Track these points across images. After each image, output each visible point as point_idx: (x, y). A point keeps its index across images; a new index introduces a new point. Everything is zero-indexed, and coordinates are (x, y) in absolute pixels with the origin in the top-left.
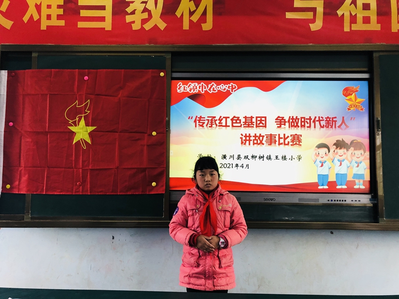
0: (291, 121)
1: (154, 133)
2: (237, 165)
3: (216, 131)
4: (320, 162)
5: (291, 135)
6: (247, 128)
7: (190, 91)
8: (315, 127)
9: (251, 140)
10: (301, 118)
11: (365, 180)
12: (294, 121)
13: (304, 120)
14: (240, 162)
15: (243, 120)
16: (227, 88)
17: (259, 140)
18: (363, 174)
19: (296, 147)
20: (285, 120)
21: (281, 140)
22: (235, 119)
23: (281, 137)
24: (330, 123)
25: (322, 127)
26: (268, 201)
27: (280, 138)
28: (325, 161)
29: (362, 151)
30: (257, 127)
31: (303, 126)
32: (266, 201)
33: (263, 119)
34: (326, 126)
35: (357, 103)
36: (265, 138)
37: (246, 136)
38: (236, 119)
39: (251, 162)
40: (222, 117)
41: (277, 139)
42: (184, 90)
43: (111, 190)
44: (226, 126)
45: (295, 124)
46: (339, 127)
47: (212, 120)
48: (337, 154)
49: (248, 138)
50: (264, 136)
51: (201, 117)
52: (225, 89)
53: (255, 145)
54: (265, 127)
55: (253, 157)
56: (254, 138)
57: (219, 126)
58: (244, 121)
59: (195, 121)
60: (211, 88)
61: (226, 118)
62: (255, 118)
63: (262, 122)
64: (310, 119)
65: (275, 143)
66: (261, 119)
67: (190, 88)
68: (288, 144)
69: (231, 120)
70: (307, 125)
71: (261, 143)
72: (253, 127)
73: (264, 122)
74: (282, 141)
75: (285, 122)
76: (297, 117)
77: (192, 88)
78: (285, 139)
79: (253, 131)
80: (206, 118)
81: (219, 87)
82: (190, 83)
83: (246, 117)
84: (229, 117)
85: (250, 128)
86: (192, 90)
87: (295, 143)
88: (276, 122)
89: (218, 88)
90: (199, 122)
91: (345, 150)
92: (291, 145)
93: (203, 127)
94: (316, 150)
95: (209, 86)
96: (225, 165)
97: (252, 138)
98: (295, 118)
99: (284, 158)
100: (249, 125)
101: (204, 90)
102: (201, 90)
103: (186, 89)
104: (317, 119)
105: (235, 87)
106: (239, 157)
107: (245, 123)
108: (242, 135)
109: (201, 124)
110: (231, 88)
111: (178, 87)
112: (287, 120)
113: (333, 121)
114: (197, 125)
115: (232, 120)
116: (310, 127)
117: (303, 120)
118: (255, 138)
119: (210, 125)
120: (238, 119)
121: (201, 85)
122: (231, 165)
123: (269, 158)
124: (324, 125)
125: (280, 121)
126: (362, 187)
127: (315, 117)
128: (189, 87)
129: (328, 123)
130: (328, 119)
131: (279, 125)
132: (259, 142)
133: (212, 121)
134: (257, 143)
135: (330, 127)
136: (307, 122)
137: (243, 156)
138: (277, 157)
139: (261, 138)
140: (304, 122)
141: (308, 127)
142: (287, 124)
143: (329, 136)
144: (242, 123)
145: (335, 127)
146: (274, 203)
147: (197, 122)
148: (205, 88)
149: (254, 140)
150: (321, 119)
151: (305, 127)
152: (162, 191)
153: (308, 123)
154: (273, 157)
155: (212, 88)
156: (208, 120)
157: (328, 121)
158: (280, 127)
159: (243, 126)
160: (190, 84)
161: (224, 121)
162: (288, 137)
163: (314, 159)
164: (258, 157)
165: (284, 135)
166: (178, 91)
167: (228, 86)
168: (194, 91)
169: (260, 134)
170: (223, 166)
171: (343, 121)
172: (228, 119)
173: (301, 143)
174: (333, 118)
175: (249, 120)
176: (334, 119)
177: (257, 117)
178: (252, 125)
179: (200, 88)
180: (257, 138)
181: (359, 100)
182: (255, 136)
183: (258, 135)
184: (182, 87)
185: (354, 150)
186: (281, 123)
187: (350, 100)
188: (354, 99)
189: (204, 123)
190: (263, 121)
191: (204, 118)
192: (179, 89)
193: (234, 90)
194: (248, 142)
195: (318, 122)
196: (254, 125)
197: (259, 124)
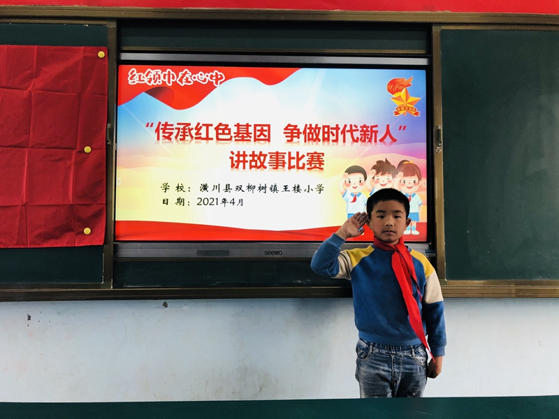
0: (308, 131)
1: (88, 149)
2: (224, 201)
3: (191, 146)
4: (352, 194)
5: (308, 154)
6: (240, 142)
7: (150, 82)
8: (344, 141)
9: (247, 161)
10: (324, 127)
11: (420, 221)
12: (312, 131)
13: (328, 130)
14: (229, 196)
15: (234, 130)
16: (208, 78)
17: (258, 161)
18: (417, 213)
19: (315, 172)
20: (298, 130)
21: (292, 161)
22: (221, 127)
23: (292, 156)
24: (367, 134)
25: (355, 141)
26: (271, 256)
27: (290, 158)
28: (360, 194)
29: (415, 178)
30: (255, 140)
31: (326, 139)
32: (268, 256)
33: (266, 128)
34: (361, 140)
35: (409, 103)
36: (268, 158)
37: (238, 155)
38: (223, 127)
39: (246, 195)
40: (201, 125)
41: (286, 160)
42: (140, 80)
43: (15, 242)
44: (207, 138)
45: (315, 137)
46: (382, 140)
47: (184, 129)
48: (377, 182)
49: (241, 158)
50: (266, 155)
51: (166, 124)
52: (205, 79)
53: (253, 169)
54: (269, 140)
55: (249, 187)
56: (251, 158)
57: (196, 138)
58: (236, 131)
59: (157, 131)
60: (182, 77)
61: (207, 126)
62: (253, 126)
63: (263, 133)
64: (337, 128)
65: (284, 166)
66: (262, 128)
67: (149, 77)
68: (303, 168)
69: (215, 129)
70: (332, 138)
71: (262, 166)
72: (250, 140)
73: (266, 133)
74: (294, 162)
75: (299, 133)
76: (317, 125)
77: (152, 77)
78: (299, 159)
79: (250, 147)
80: (176, 126)
81: (196, 76)
82: (149, 70)
83: (238, 125)
84: (211, 125)
85: (245, 142)
86: (153, 81)
87: (313, 165)
88: (285, 133)
89: (195, 78)
90: (164, 132)
91: (390, 177)
92: (308, 169)
93: (170, 139)
94: (345, 176)
95: (180, 75)
96: (206, 201)
97: (248, 159)
98: (313, 126)
99: (297, 189)
100: (243, 137)
101: (171, 80)
102: (166, 80)
103: (142, 79)
104: (348, 128)
105: (222, 78)
106: (228, 188)
107: (238, 133)
108: (232, 153)
109: (167, 135)
110: (214, 78)
111: (130, 76)
112: (301, 131)
113: (372, 131)
114: (161, 137)
115: (217, 129)
116: (336, 141)
117: (326, 130)
118: (254, 158)
119: (182, 137)
120: (226, 128)
121: (167, 73)
122: (215, 200)
123: (274, 189)
124: (358, 138)
125: (292, 132)
126: (416, 233)
127: (346, 126)
128: (147, 76)
129: (365, 135)
130: (365, 129)
131: (289, 139)
132: (259, 164)
133: (185, 131)
134: (256, 166)
135: (367, 140)
136: (332, 133)
137: (233, 187)
138: (286, 187)
139: (262, 158)
140: (328, 133)
141: (333, 141)
142: (302, 136)
143: (365, 155)
144: (233, 135)
145: (376, 141)
146: (281, 258)
147: (161, 131)
148: (173, 78)
149: (251, 161)
150: (354, 128)
151: (329, 140)
152: (98, 241)
153: (333, 135)
154: (280, 188)
155: (185, 78)
156: (179, 129)
157: (365, 132)
158: (291, 140)
159: (233, 139)
160: (149, 72)
161: (203, 131)
162: (303, 156)
163: (342, 190)
164: (257, 188)
165: (298, 153)
166: (130, 82)
167: (209, 75)
168: (155, 82)
169: (261, 152)
170: (202, 202)
171: (388, 132)
172: (210, 127)
173: (322, 166)
174: (372, 127)
175: (243, 130)
176: (374, 129)
177: (255, 126)
178: (249, 138)
179: (164, 78)
180: (256, 158)
181: (412, 99)
182: (253, 155)
183: (257, 153)
184: (135, 77)
185: (404, 176)
186: (292, 135)
187: (399, 99)
188: (404, 97)
189: (171, 133)
190: (266, 131)
191: (172, 125)
192: (131, 79)
193: (219, 82)
194: (241, 164)
195: (349, 133)
196: (251, 137)
197: (259, 136)
